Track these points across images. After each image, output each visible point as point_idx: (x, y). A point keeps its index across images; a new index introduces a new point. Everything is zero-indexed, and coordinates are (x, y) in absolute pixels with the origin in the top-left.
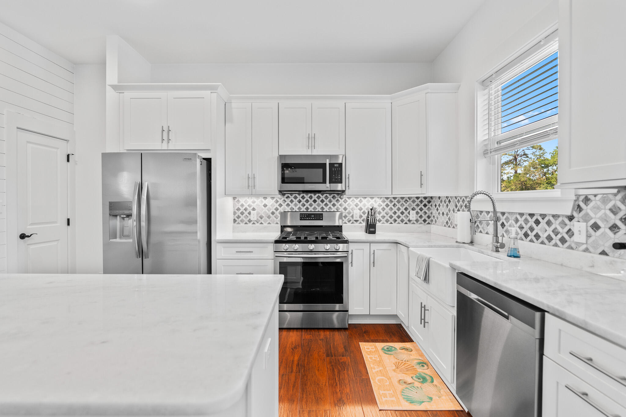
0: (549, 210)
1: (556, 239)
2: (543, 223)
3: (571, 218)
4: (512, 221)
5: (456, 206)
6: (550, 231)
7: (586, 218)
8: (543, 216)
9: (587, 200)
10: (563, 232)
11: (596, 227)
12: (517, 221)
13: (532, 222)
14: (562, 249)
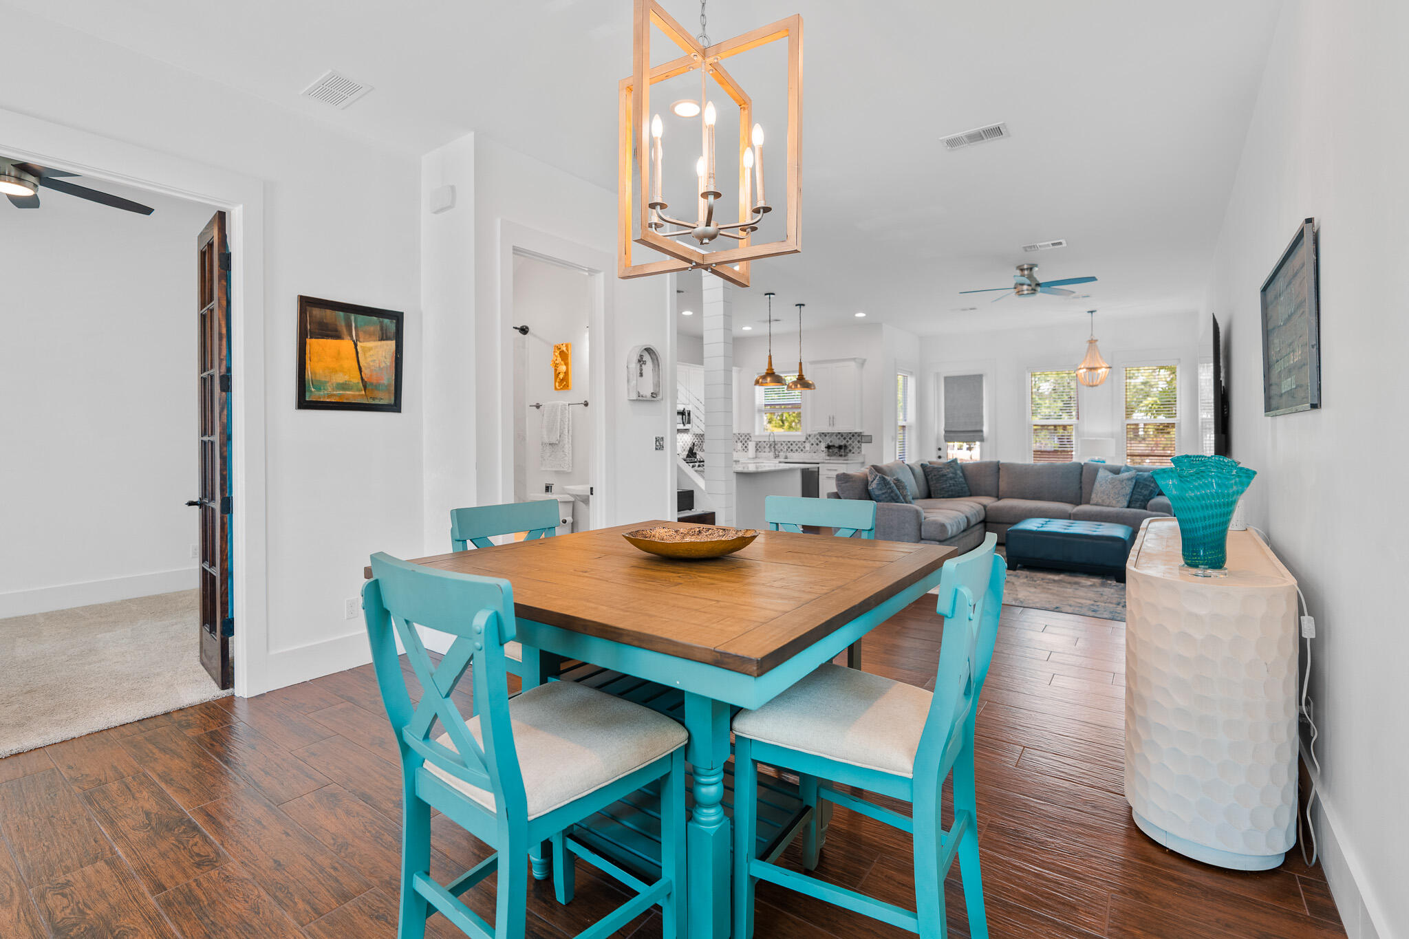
0: (796, 439)
1: (799, 450)
2: (794, 445)
3: (804, 442)
4: (779, 445)
5: (739, 439)
6: (797, 447)
7: (810, 442)
8: (794, 442)
9: (810, 436)
10: (802, 447)
11: (812, 444)
12: (782, 444)
13: (789, 444)
14: (802, 453)
